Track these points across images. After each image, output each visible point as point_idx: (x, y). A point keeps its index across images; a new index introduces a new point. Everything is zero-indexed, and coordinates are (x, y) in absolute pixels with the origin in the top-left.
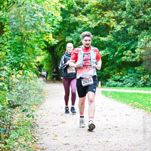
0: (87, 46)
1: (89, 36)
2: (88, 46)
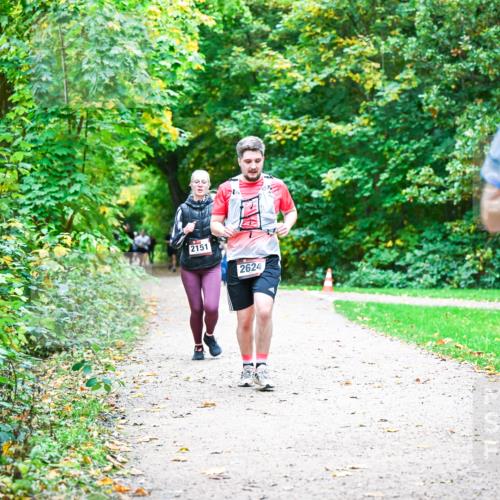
0: (250, 176)
1: (254, 150)
2: (255, 176)
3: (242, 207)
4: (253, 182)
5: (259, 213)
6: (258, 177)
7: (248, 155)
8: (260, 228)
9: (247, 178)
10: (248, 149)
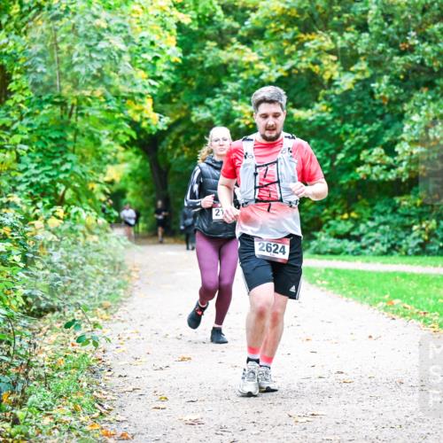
0: (268, 134)
1: (271, 102)
2: (274, 134)
3: (256, 174)
4: (271, 143)
5: (278, 182)
6: (278, 136)
7: (264, 108)
8: (281, 200)
9: (264, 137)
10: (264, 100)
